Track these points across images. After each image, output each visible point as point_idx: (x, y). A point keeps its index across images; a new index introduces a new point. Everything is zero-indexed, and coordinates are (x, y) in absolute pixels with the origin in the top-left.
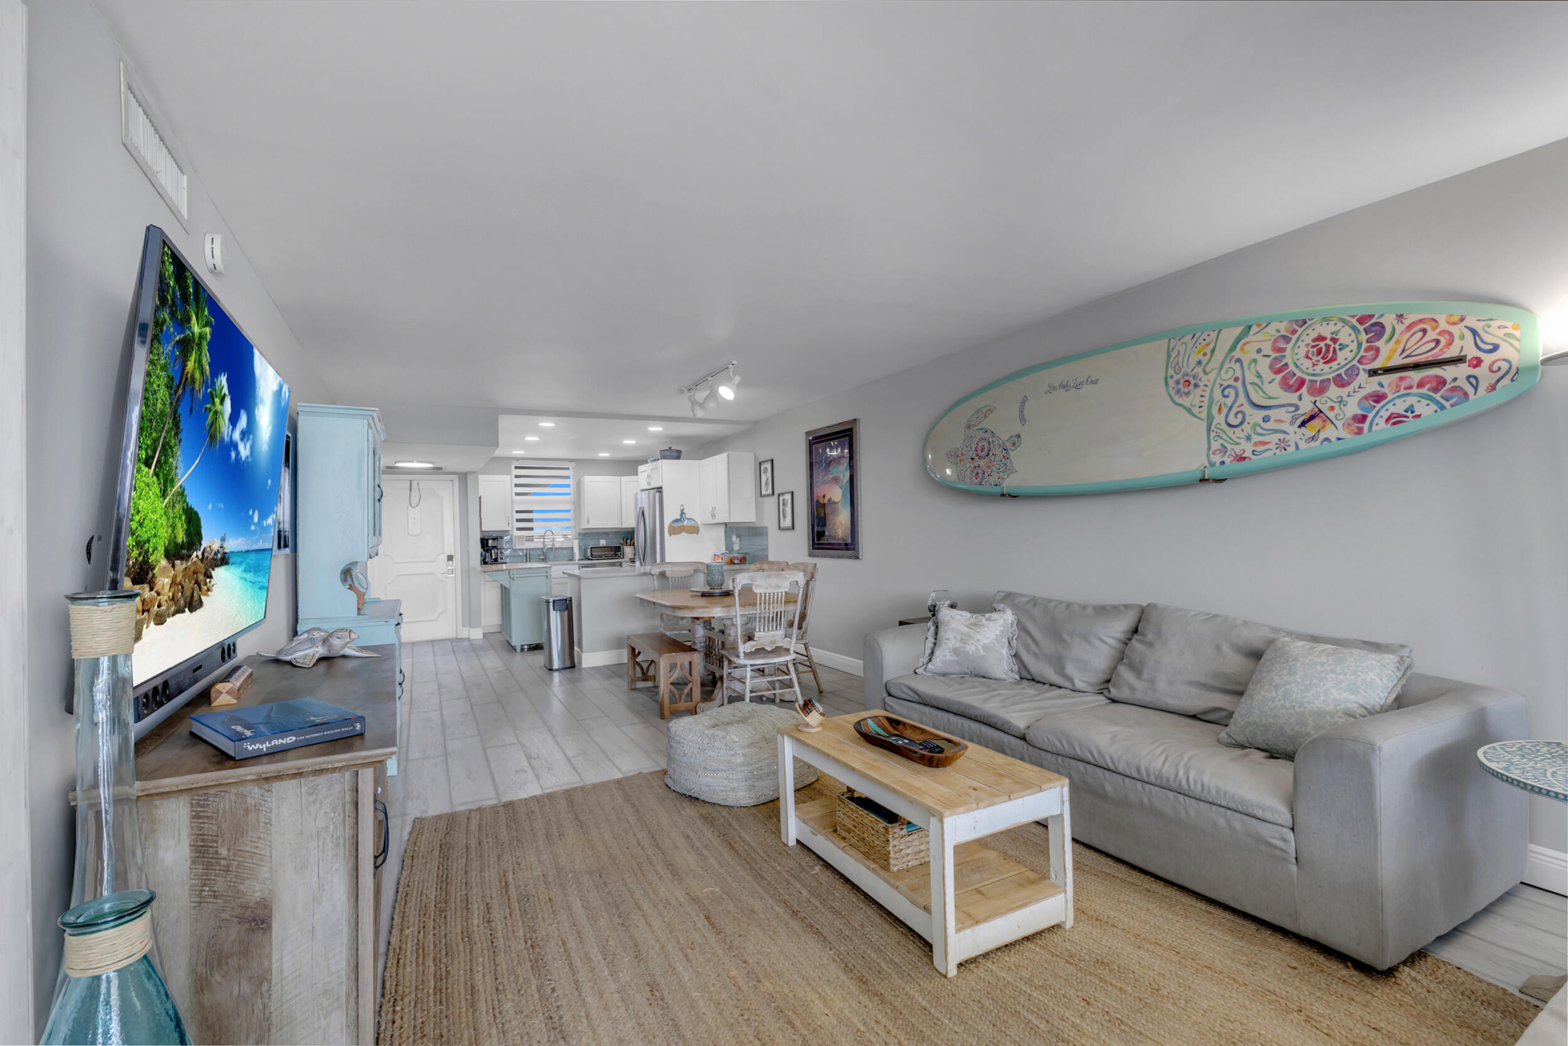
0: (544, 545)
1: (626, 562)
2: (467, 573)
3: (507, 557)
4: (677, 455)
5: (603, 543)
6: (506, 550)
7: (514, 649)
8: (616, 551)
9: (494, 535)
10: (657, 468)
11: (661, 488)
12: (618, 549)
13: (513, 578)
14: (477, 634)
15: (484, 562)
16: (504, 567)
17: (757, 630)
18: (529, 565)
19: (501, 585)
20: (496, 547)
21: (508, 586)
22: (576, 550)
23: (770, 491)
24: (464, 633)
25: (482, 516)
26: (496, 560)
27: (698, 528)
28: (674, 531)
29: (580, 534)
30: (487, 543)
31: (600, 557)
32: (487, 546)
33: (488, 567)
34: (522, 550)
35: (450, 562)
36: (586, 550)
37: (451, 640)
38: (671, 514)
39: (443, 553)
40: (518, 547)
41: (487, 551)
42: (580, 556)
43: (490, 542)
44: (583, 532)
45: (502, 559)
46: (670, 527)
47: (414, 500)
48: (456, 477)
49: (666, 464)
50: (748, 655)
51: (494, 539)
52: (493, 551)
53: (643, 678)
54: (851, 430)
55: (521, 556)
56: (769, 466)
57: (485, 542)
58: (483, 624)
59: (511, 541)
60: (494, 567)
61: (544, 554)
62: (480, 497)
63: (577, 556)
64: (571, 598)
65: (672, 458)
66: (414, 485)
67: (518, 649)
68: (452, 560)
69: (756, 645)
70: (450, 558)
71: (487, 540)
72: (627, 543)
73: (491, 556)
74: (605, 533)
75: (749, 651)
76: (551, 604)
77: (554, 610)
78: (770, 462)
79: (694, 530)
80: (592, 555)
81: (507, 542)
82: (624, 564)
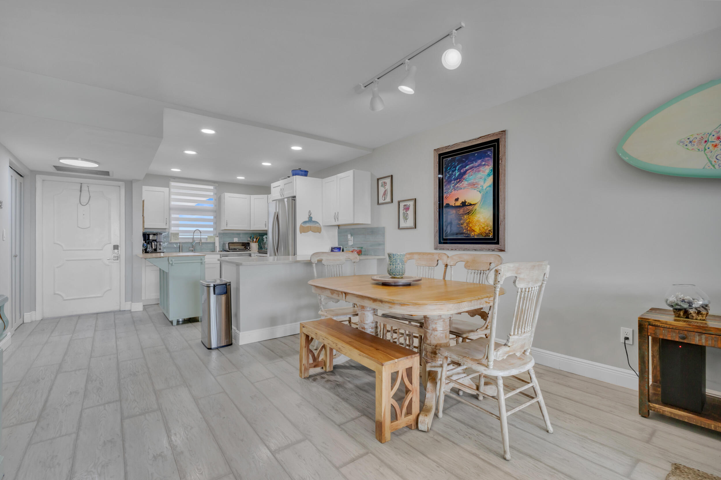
0: (194, 241)
1: (255, 253)
2: (130, 259)
3: (164, 248)
4: (305, 173)
5: (236, 240)
6: (164, 243)
7: (172, 322)
8: (246, 246)
9: (155, 231)
10: (291, 182)
11: (295, 197)
12: (248, 244)
13: (172, 264)
14: (138, 307)
15: (146, 251)
16: (162, 254)
17: (512, 334)
18: (181, 254)
19: (160, 269)
20: (156, 240)
21: (166, 270)
22: (217, 244)
23: (388, 199)
24: (127, 306)
25: (144, 215)
26: (155, 250)
27: (321, 228)
28: (304, 230)
29: (219, 234)
30: (149, 237)
31: (234, 250)
32: (149, 239)
33: (149, 255)
34: (176, 243)
35: (116, 251)
36: (224, 244)
37: (114, 312)
38: (301, 218)
39: (110, 243)
40: (173, 241)
41: (148, 243)
42: (220, 249)
43: (151, 237)
44: (222, 232)
45: (160, 249)
46: (301, 227)
47: (84, 200)
48: (122, 184)
49: (298, 179)
50: (500, 365)
51: (154, 235)
52: (153, 243)
53: (315, 364)
54: (497, 141)
55: (175, 247)
56: (388, 181)
57: (147, 236)
58: (143, 298)
59: (167, 237)
60: (154, 255)
61: (193, 246)
62: (143, 201)
63: (218, 249)
64: (230, 282)
65: (302, 175)
66: (85, 188)
67: (175, 323)
68: (118, 249)
69: (509, 352)
70: (116, 247)
71: (149, 235)
72: (253, 240)
73: (152, 247)
74: (238, 234)
75: (500, 359)
76: (212, 289)
77: (214, 293)
78: (390, 178)
79: (318, 230)
80: (229, 248)
81: (165, 237)
82: (252, 255)
